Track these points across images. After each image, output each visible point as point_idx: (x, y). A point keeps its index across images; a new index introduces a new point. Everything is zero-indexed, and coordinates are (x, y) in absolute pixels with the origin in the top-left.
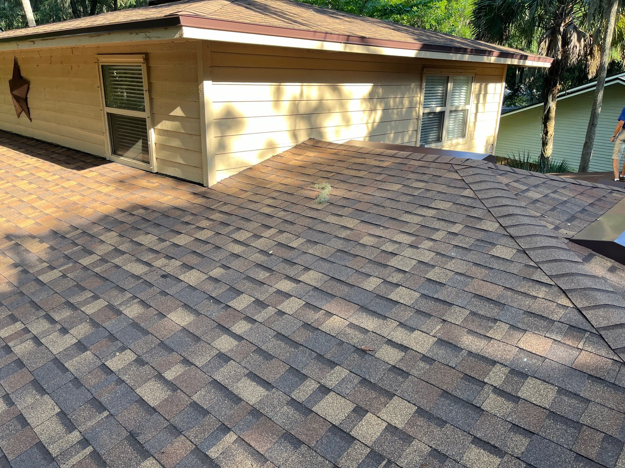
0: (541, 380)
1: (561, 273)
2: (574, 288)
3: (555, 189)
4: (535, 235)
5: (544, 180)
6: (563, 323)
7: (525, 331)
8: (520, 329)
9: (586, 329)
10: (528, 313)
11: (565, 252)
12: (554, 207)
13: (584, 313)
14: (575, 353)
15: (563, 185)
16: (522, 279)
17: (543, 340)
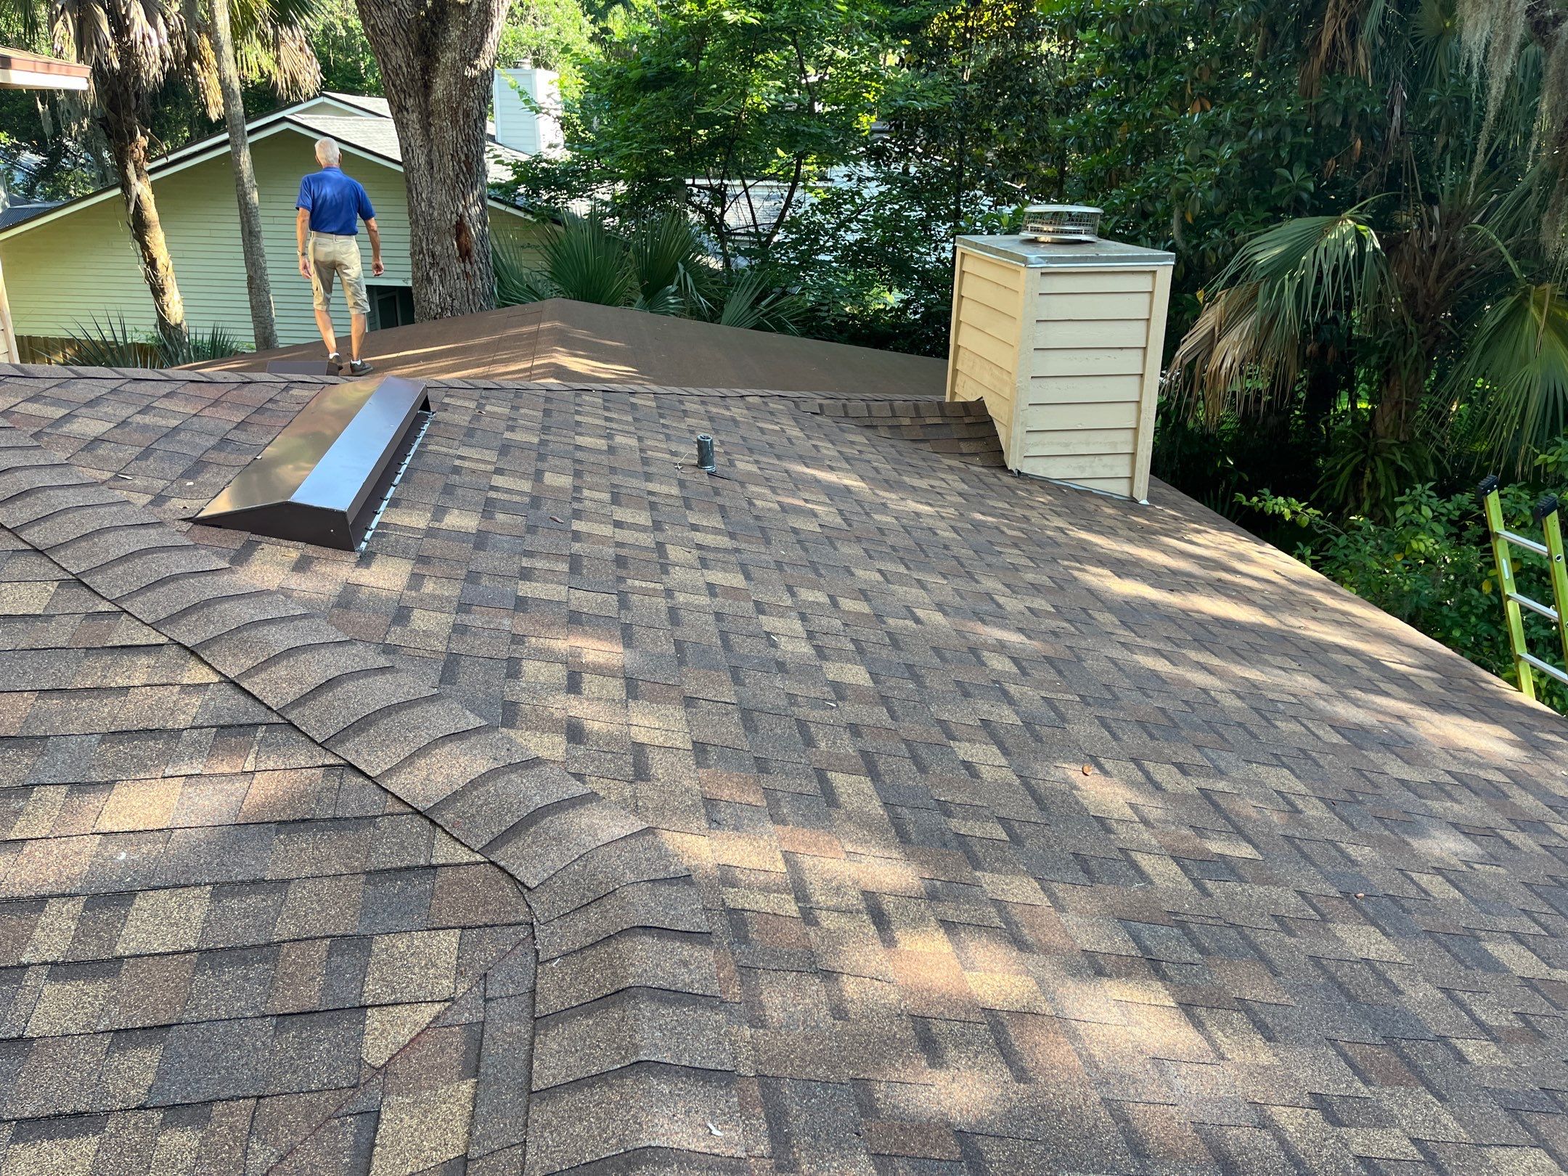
0: (167, 888)
1: (179, 608)
2: (215, 634)
3: (146, 402)
4: (99, 532)
5: (115, 384)
6: (202, 728)
7: (111, 784)
8: (99, 783)
9: (257, 720)
10: (112, 737)
11: (185, 553)
12: (148, 448)
13: (245, 685)
14: (240, 785)
15: (167, 388)
16: (81, 653)
17: (160, 788)
